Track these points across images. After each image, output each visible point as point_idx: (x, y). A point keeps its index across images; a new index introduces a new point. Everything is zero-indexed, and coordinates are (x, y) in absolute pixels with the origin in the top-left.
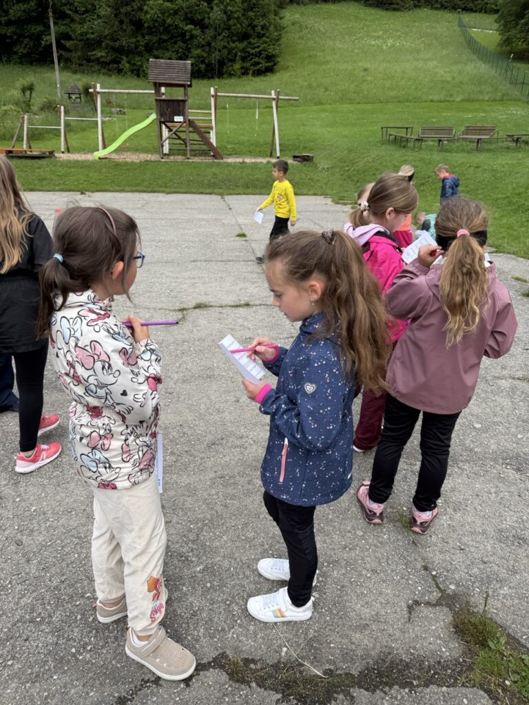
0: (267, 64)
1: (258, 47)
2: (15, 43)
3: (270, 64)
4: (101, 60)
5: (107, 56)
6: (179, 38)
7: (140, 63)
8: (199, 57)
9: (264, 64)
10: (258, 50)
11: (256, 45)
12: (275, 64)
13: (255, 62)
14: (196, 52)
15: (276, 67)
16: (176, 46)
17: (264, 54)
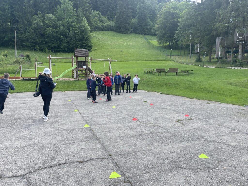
4: (28, 46)
5: (30, 45)
6: (58, 40)
8: (65, 46)
11: (85, 43)
14: (64, 44)
15: (91, 50)
16: (57, 42)
17: (88, 46)
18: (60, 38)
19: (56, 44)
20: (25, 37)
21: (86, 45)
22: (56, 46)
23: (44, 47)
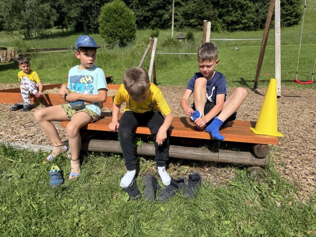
0: (295, 20)
1: (290, 10)
2: (150, 20)
3: (297, 20)
4: (193, 24)
5: (196, 22)
6: (239, 9)
7: (214, 24)
8: (250, 18)
9: (293, 20)
10: (290, 12)
11: (289, 9)
12: (300, 20)
13: (286, 19)
14: (248, 16)
15: (300, 21)
16: (237, 13)
17: (294, 14)
18: (244, 5)
19: (235, 17)
20: (190, 10)
21: (291, 13)
22: (235, 19)
23: (216, 24)
